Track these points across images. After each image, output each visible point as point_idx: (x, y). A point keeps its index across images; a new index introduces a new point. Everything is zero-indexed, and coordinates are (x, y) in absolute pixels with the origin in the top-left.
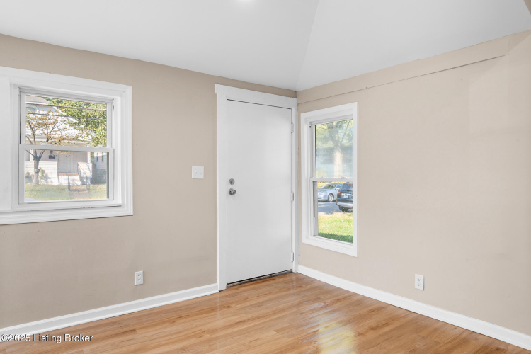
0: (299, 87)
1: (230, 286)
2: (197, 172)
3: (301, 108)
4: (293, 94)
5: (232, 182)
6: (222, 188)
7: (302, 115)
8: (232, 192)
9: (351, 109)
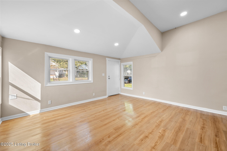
0: (121, 58)
1: (109, 96)
2: (103, 75)
3: (121, 62)
4: (119, 59)
5: (109, 76)
6: (107, 77)
7: (122, 64)
8: (109, 78)
9: (131, 63)
